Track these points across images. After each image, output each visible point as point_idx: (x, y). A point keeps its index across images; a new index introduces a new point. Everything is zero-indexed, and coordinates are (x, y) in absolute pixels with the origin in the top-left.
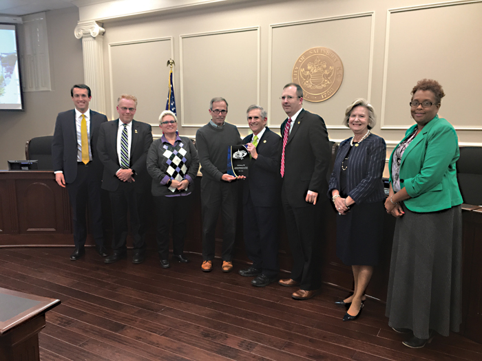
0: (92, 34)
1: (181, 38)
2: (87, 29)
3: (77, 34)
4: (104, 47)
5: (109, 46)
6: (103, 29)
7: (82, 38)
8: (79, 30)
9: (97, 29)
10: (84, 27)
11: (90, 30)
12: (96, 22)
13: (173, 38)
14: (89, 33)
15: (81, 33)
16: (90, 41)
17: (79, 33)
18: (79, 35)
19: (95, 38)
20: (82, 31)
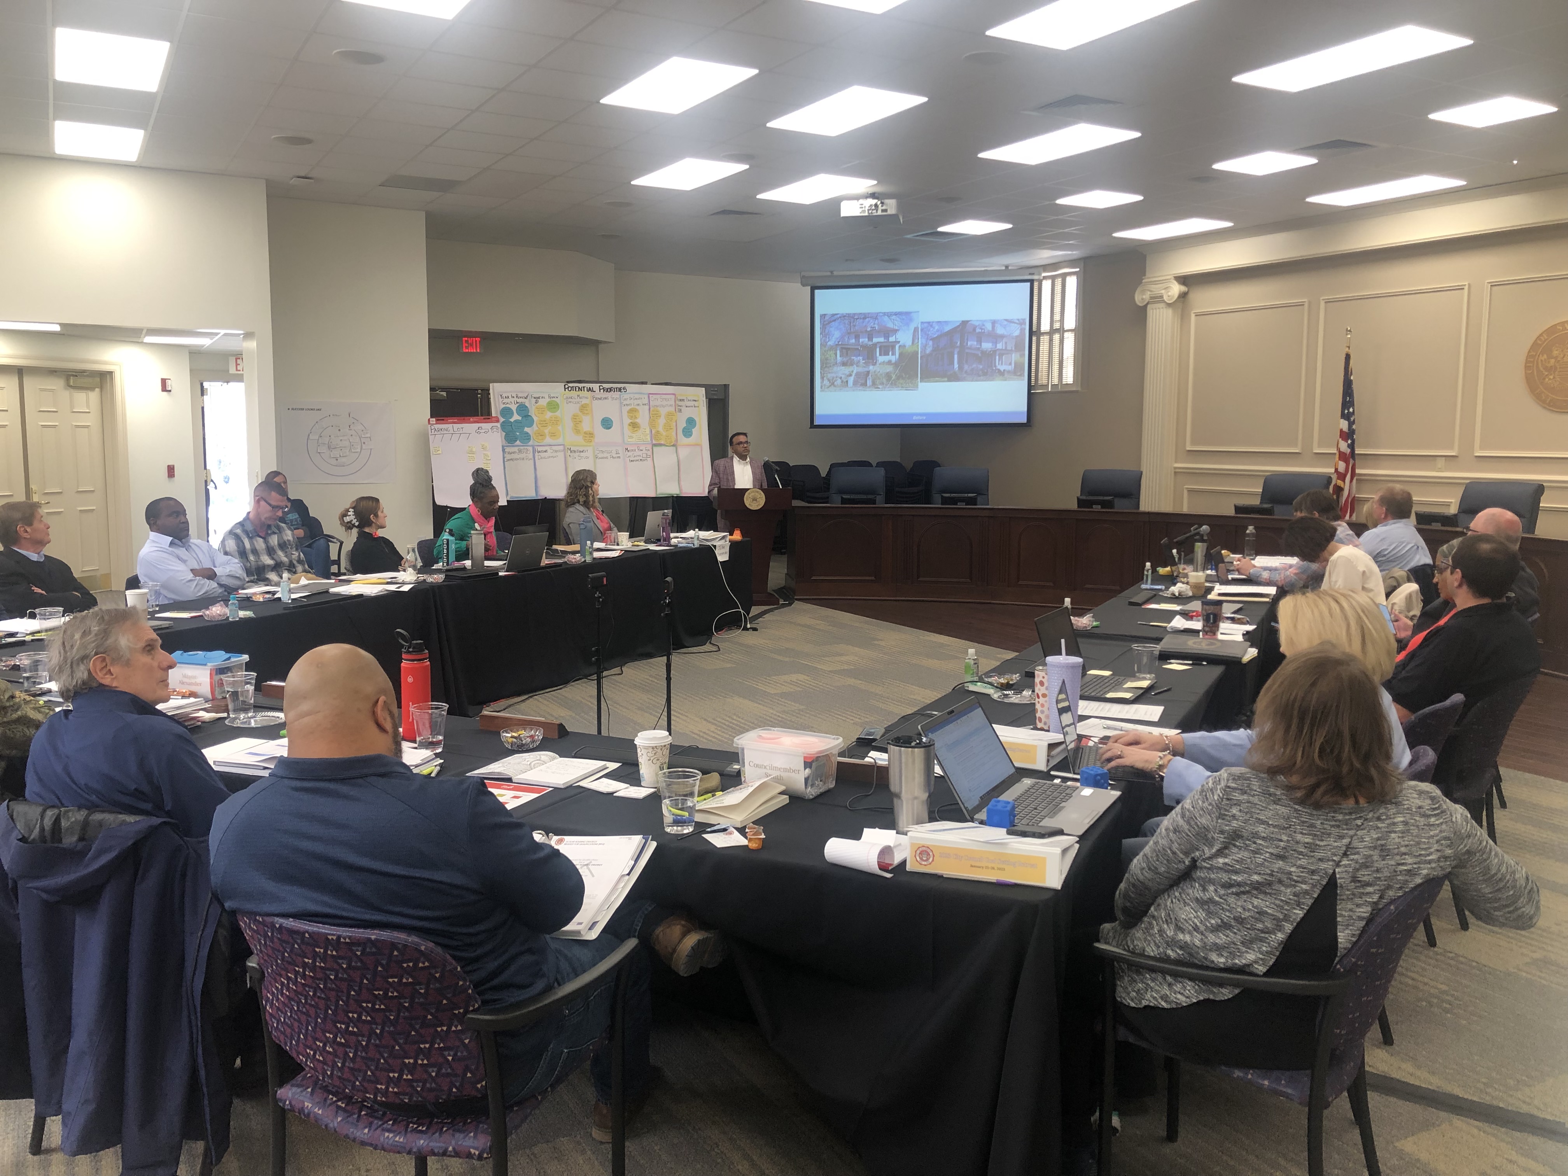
0: (1165, 298)
1: (1322, 304)
2: (1157, 289)
3: (1140, 298)
4: (1184, 316)
5: (1193, 316)
6: (1184, 289)
7: (1147, 304)
8: (1143, 292)
9: (1176, 289)
10: (1153, 287)
11: (1163, 291)
12: (1175, 277)
13: (1310, 303)
14: (1162, 297)
15: (1147, 296)
16: (1162, 310)
17: (1144, 297)
18: (1142, 299)
19: (1169, 305)
20: (1149, 293)
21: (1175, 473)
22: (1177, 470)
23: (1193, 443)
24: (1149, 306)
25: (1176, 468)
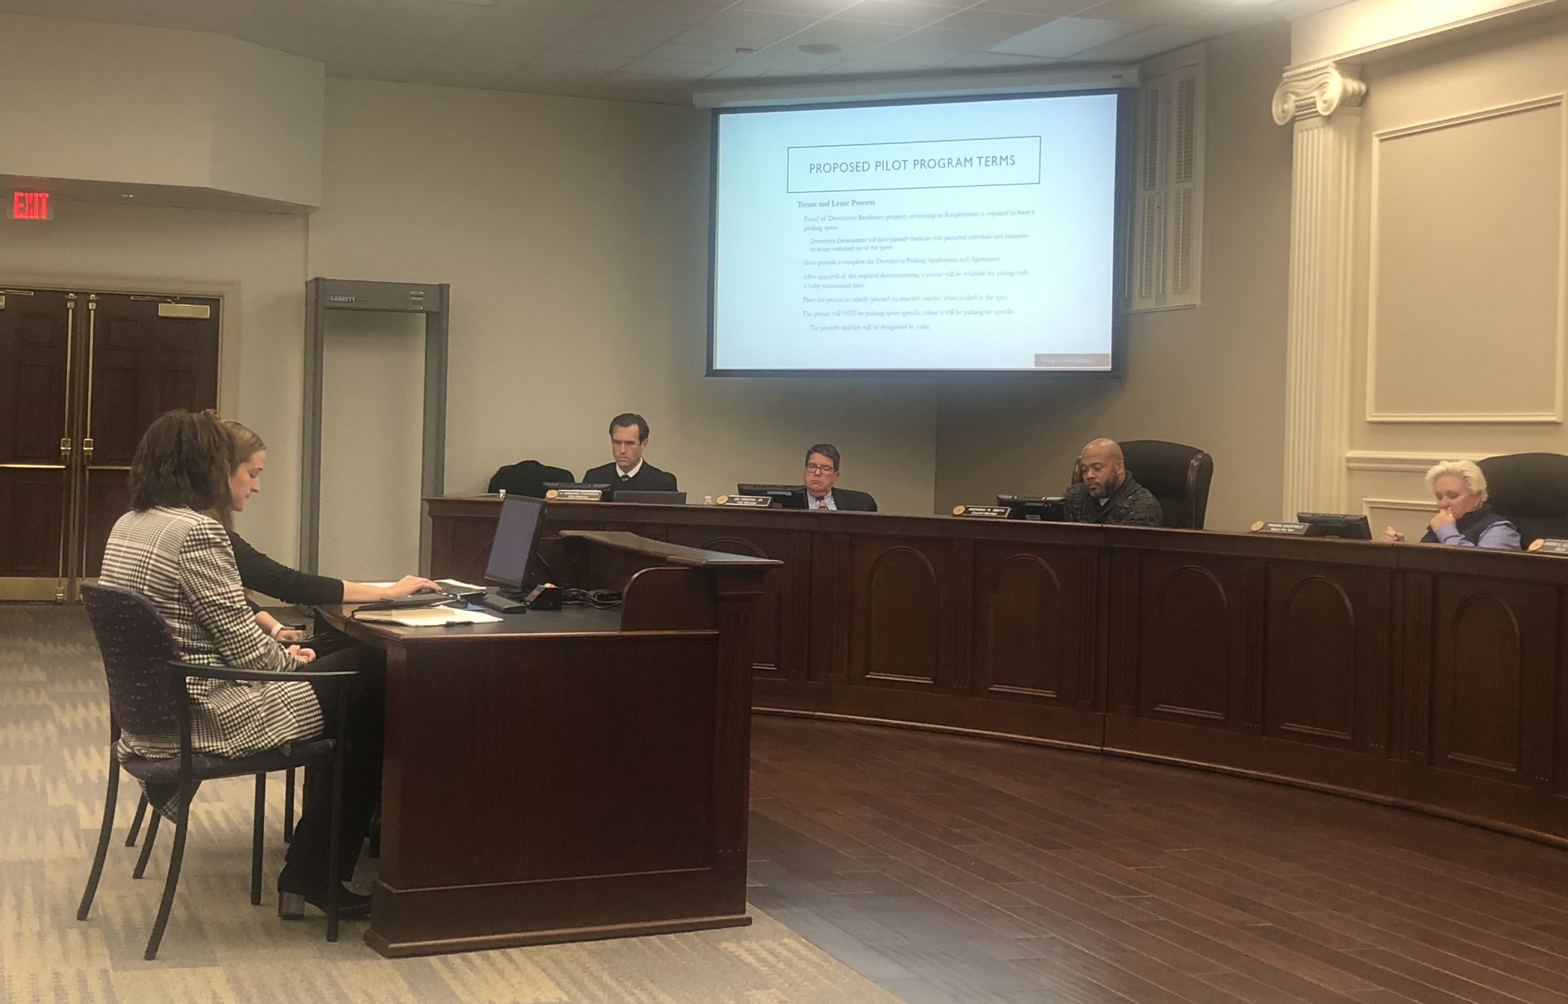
0: (1320, 107)
2: (1307, 91)
3: (1281, 109)
4: (1361, 144)
5: (1376, 141)
6: (1353, 85)
7: (1294, 120)
8: (1284, 98)
9: (1337, 88)
10: (1300, 86)
11: (1316, 93)
12: (1336, 62)
14: (1315, 104)
15: (1290, 105)
16: (1316, 131)
17: (1286, 107)
18: (1284, 112)
19: (1328, 119)
20: (1293, 98)
21: (1349, 469)
22: (1352, 465)
23: (1378, 408)
24: (1297, 125)
25: (1349, 460)
